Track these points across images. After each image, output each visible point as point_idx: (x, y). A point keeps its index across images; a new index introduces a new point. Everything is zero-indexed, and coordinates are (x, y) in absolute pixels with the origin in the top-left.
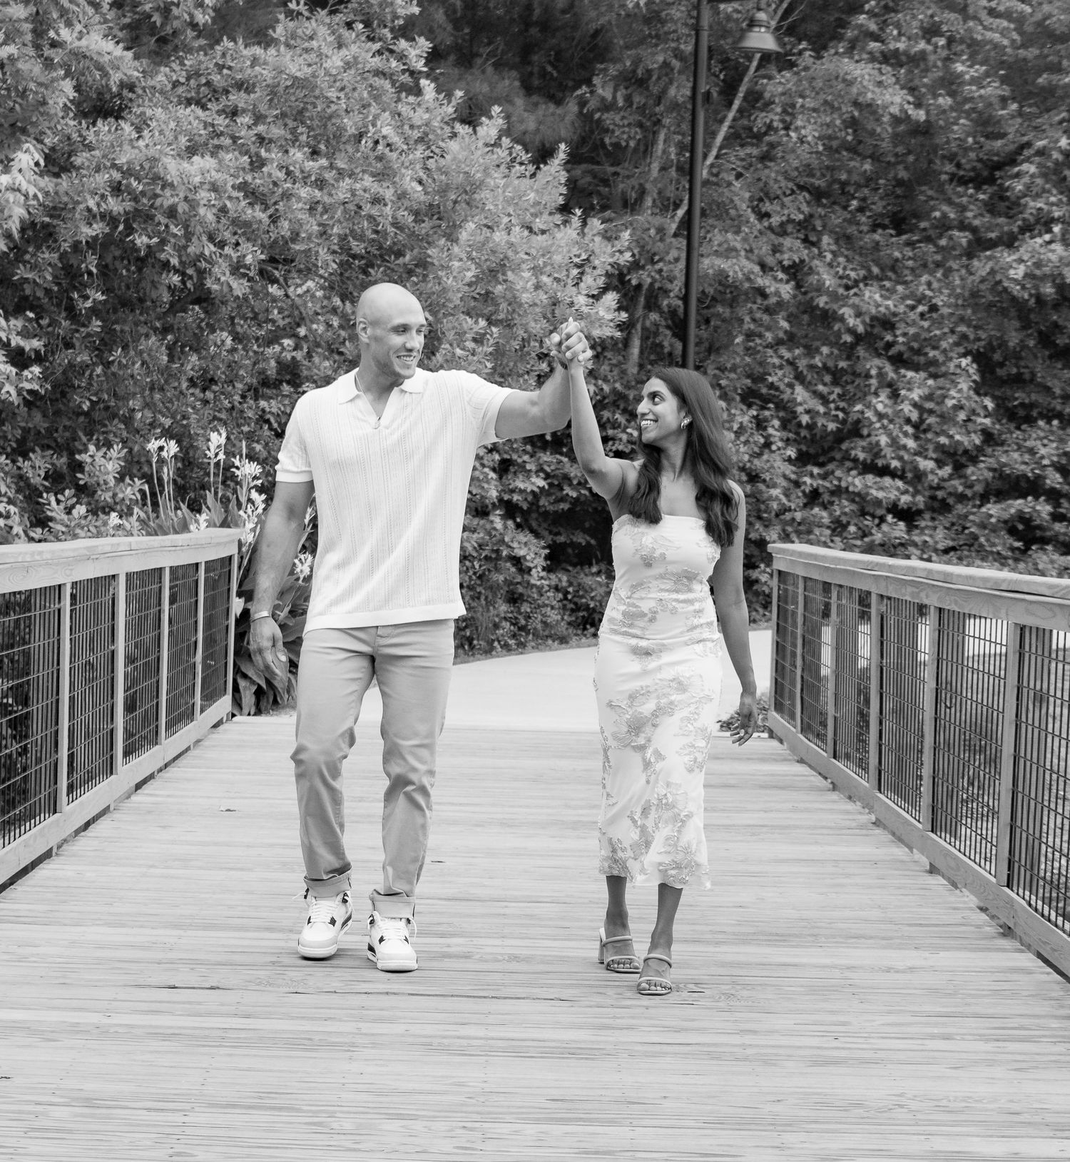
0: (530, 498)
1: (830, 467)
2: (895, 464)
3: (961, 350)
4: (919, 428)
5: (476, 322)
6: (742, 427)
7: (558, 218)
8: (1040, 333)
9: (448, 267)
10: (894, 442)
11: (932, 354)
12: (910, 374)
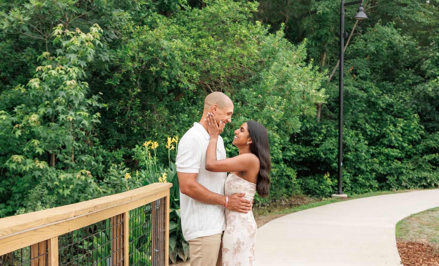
0: (291, 158)
1: (377, 146)
2: (396, 145)
3: (414, 112)
4: (403, 135)
5: (278, 98)
6: (352, 136)
7: (305, 63)
8: (436, 106)
9: (267, 79)
10: (396, 139)
11: (405, 113)
12: (399, 119)
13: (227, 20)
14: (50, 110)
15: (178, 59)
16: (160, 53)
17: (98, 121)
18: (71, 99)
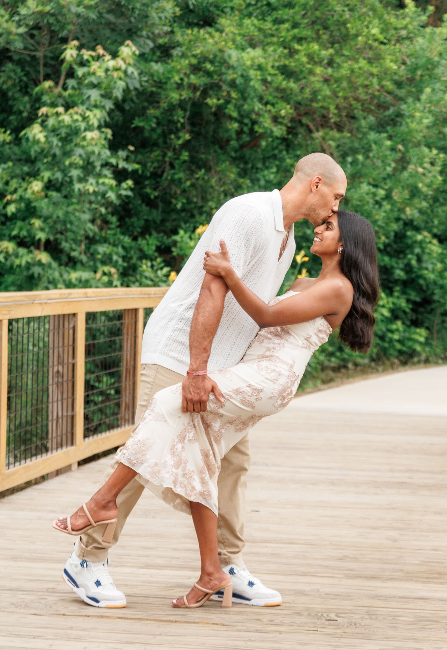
5: (431, 152)
9: (413, 116)
13: (344, 11)
14: (59, 175)
15: (256, 84)
16: (224, 74)
17: (130, 193)
18: (91, 160)
